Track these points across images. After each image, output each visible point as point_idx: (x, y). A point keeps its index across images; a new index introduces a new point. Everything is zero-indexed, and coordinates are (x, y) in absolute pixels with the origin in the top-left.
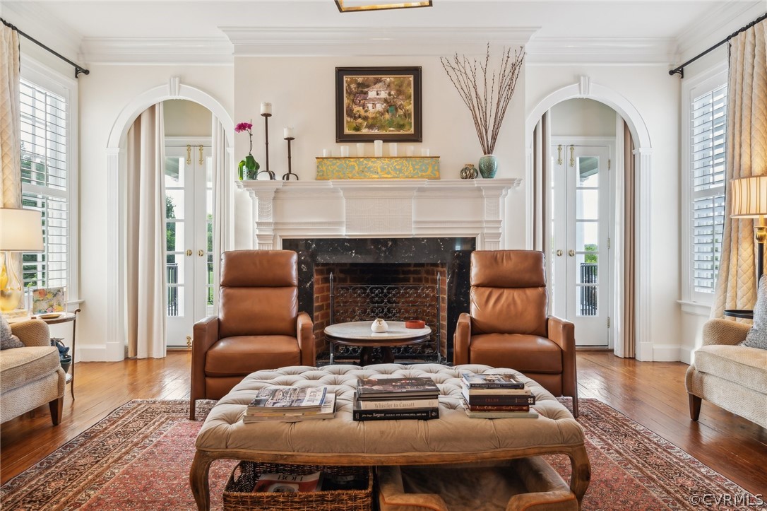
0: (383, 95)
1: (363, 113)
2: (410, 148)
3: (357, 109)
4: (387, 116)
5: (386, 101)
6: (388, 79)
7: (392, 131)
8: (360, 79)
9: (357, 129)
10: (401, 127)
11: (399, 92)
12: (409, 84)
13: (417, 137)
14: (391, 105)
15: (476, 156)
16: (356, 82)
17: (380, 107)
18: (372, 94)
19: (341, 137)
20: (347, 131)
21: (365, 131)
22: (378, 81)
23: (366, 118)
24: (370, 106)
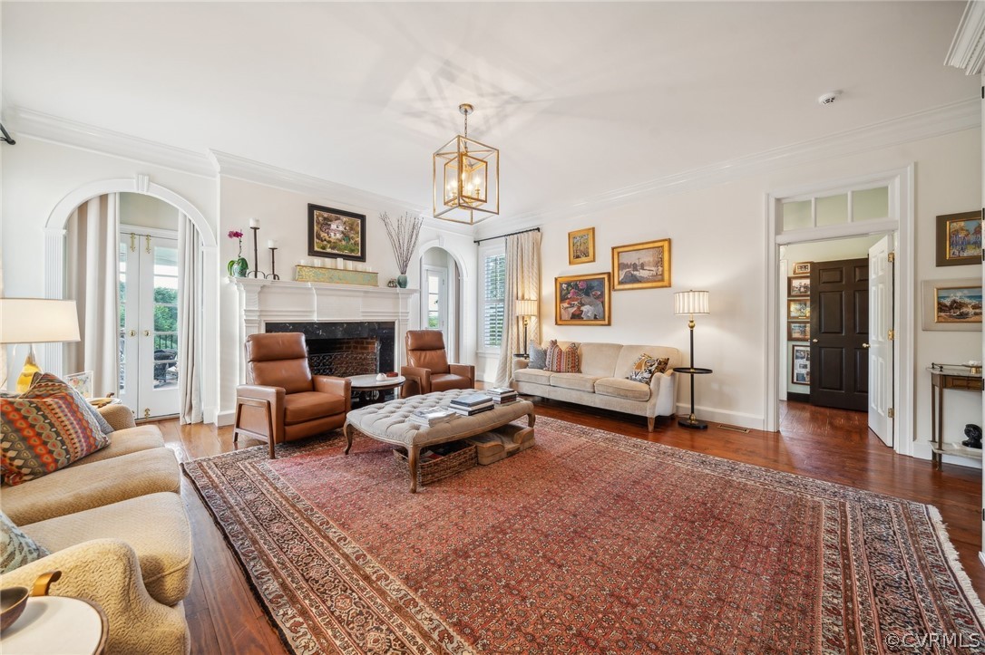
0: (341, 228)
1: (327, 238)
2: (360, 266)
3: (323, 234)
4: (344, 243)
5: (343, 232)
6: (345, 219)
7: (346, 252)
8: (326, 215)
9: (324, 248)
10: (352, 251)
11: (351, 229)
12: (357, 225)
13: (362, 258)
14: (346, 236)
15: (397, 274)
16: (323, 216)
17: (339, 236)
18: (333, 226)
19: (312, 252)
20: (316, 249)
21: (329, 250)
22: (337, 219)
23: (329, 242)
24: (332, 234)
